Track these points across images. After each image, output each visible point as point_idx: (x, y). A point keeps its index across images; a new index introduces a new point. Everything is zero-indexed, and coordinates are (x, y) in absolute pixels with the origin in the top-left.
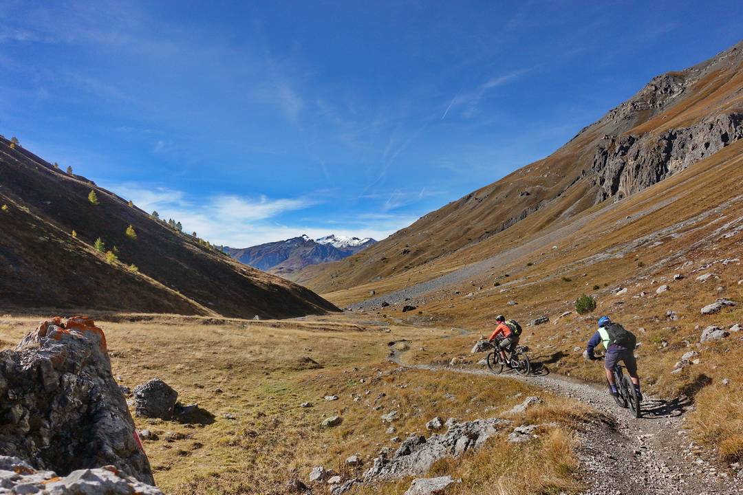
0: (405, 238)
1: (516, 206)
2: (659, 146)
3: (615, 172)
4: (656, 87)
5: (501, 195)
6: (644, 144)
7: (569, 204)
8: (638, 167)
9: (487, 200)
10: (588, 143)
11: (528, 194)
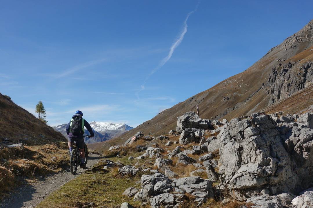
0: (148, 128)
1: (221, 106)
2: (300, 73)
3: (279, 86)
4: (311, 27)
5: (212, 99)
6: (293, 70)
7: (252, 107)
8: (289, 85)
9: (203, 102)
10: (269, 63)
11: (228, 99)
